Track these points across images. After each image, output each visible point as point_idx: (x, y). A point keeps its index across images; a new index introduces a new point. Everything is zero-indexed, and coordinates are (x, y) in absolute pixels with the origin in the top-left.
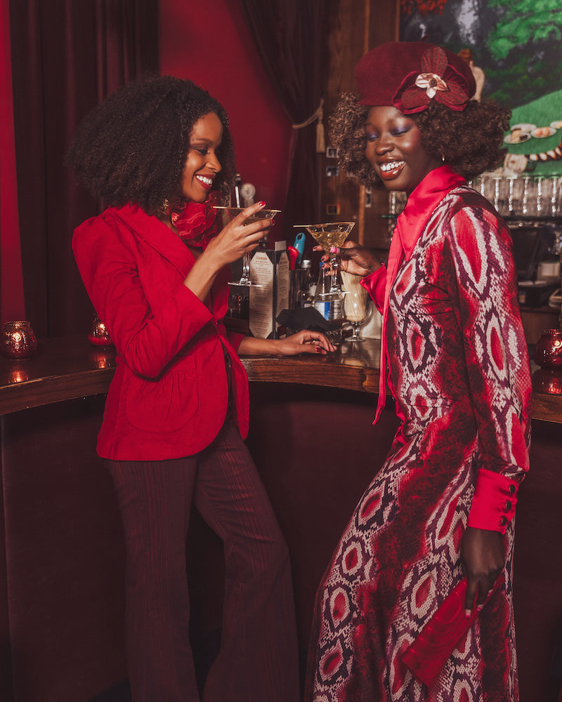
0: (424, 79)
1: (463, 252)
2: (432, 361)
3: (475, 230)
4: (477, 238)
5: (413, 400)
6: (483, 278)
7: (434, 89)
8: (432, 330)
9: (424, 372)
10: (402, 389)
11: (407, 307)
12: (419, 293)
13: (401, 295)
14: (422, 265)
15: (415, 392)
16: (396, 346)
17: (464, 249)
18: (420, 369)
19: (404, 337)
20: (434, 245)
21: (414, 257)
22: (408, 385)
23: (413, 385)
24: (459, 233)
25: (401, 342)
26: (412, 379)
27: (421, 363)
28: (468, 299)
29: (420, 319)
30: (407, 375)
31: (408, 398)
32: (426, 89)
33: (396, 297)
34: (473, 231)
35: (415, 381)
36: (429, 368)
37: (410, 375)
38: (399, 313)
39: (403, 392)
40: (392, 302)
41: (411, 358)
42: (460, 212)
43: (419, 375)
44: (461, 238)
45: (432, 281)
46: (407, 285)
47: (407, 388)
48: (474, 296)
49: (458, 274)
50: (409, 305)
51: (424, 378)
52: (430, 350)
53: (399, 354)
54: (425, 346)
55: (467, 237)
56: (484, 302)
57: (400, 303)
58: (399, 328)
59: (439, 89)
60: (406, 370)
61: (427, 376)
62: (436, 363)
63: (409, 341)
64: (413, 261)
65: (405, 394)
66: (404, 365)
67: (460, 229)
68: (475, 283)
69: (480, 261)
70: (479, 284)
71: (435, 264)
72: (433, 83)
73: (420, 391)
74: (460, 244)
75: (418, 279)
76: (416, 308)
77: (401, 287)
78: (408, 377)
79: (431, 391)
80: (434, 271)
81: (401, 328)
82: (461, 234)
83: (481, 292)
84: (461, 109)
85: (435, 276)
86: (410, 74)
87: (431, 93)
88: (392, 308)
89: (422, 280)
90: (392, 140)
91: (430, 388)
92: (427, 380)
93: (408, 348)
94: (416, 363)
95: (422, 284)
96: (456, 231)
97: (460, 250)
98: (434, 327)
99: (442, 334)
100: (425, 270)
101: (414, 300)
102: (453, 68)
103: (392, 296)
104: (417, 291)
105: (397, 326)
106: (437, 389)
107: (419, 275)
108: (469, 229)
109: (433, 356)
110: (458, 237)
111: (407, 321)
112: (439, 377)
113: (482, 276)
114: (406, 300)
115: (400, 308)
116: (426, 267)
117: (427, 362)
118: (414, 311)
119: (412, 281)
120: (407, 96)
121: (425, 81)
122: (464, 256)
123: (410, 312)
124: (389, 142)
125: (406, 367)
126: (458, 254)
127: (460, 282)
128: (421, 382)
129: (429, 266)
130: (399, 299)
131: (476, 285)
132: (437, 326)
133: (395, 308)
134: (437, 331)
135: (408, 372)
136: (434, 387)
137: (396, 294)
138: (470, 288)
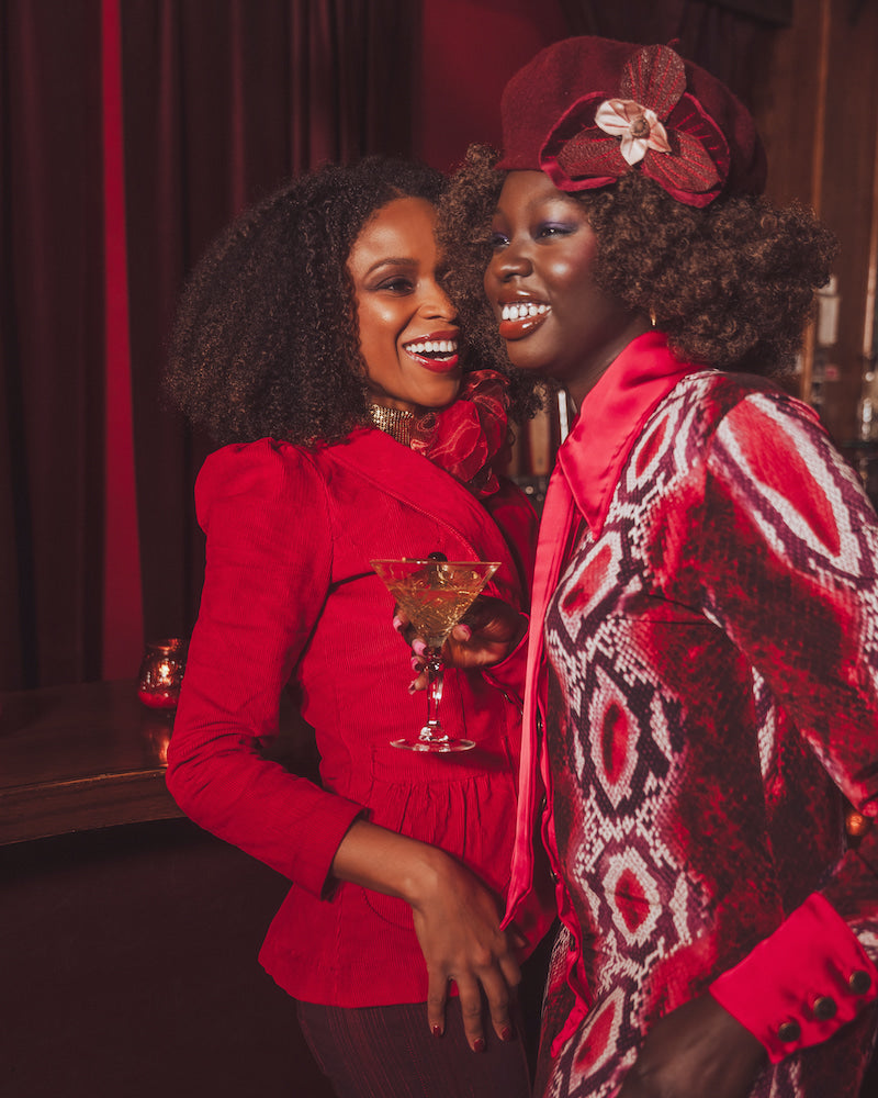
0: (618, 112)
1: (777, 494)
2: (659, 788)
3: (790, 439)
4: (802, 454)
5: (610, 882)
6: (848, 541)
7: (642, 146)
8: (656, 706)
9: (641, 815)
10: (581, 856)
11: (592, 644)
12: (625, 610)
13: (577, 615)
14: (638, 546)
15: (618, 864)
16: (565, 747)
17: (775, 487)
18: (628, 808)
19: (583, 724)
20: (672, 495)
21: (615, 527)
22: (599, 847)
23: (613, 847)
24: (753, 452)
25: (576, 737)
26: (611, 831)
27: (628, 793)
28: (826, 598)
29: (626, 677)
30: (596, 820)
31: (595, 881)
32: (619, 138)
33: (565, 621)
34: (787, 443)
35: (619, 837)
36: (654, 804)
37: (606, 822)
38: (571, 662)
39: (583, 862)
40: (554, 637)
41: (603, 779)
42: (740, 407)
43: (628, 823)
44: (761, 463)
45: (662, 581)
46: (594, 592)
47: (597, 854)
48: (839, 586)
49: (779, 547)
50: (597, 637)
51: (641, 830)
52: (651, 758)
53: (573, 769)
54: (637, 748)
55: (775, 457)
56: (871, 591)
57: (573, 634)
58: (571, 701)
59: (654, 146)
60: (591, 809)
61: (648, 825)
62: (668, 792)
63: (594, 736)
64: (613, 539)
65: (590, 868)
66: (586, 796)
67: (751, 444)
68: (830, 557)
69: (827, 504)
70: (843, 556)
71: (672, 542)
72: (643, 131)
73: (630, 860)
74: (762, 478)
75: (624, 577)
76: (614, 644)
77: (579, 597)
78: (598, 826)
79: (660, 864)
80: (669, 557)
81: (575, 703)
82: (758, 453)
83: (856, 572)
84: (700, 201)
85: (670, 570)
86: (586, 97)
87: (633, 153)
88: (552, 651)
89: (636, 578)
90: (530, 250)
91: (656, 856)
92: (648, 836)
93: (593, 754)
94: (617, 793)
95: (634, 586)
96: (743, 451)
97: (765, 491)
98: (662, 699)
99: (684, 716)
100: (645, 557)
101: (610, 624)
102: (697, 102)
103: (555, 622)
104: (620, 605)
105: (568, 696)
106: (676, 860)
107: (629, 568)
108: (775, 439)
109: (661, 773)
110: (751, 462)
111: (591, 684)
112: (678, 828)
113: (842, 537)
114: (589, 627)
115: (573, 648)
116: (647, 550)
117: (646, 791)
118: (609, 653)
119: (610, 580)
120: (576, 149)
121: (619, 120)
122: (780, 504)
123: (599, 656)
124: (525, 255)
125: (591, 801)
126: (762, 504)
127: (790, 565)
128: (632, 840)
129: (656, 547)
130: (573, 624)
131: (833, 560)
132: (668, 694)
133: (562, 651)
134: (669, 710)
135: (598, 813)
136: (666, 854)
137: (563, 614)
138: (821, 571)
